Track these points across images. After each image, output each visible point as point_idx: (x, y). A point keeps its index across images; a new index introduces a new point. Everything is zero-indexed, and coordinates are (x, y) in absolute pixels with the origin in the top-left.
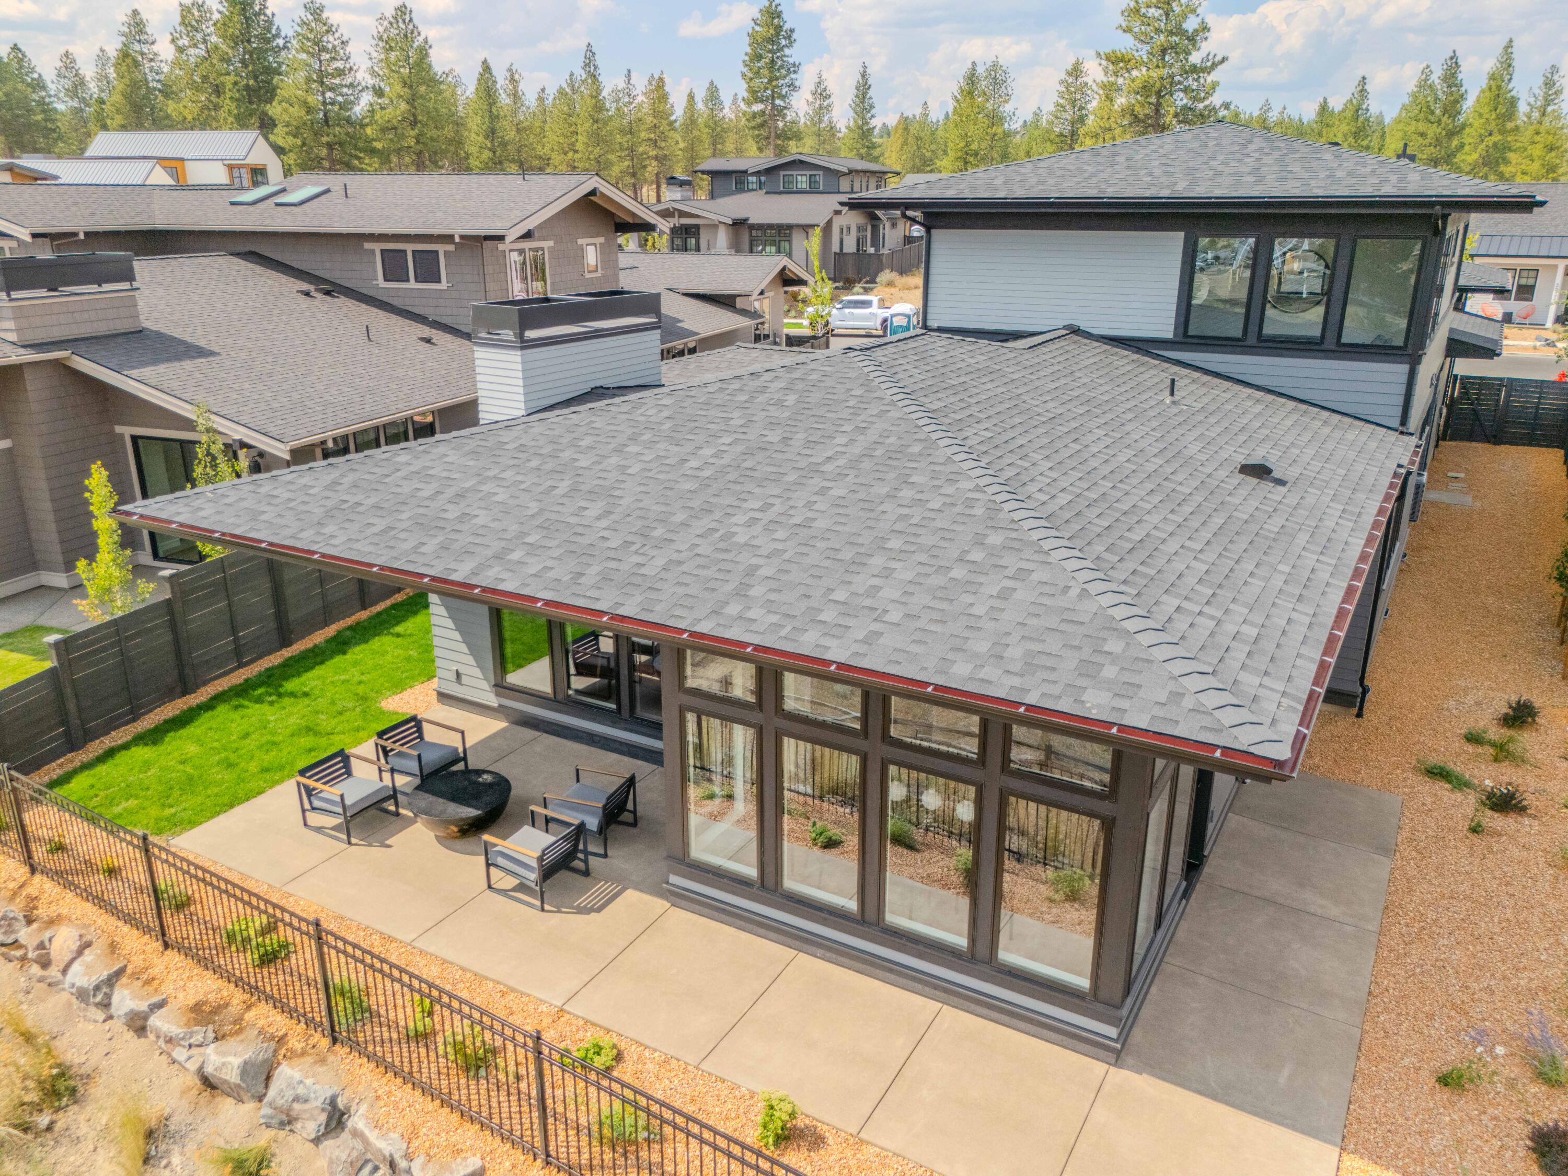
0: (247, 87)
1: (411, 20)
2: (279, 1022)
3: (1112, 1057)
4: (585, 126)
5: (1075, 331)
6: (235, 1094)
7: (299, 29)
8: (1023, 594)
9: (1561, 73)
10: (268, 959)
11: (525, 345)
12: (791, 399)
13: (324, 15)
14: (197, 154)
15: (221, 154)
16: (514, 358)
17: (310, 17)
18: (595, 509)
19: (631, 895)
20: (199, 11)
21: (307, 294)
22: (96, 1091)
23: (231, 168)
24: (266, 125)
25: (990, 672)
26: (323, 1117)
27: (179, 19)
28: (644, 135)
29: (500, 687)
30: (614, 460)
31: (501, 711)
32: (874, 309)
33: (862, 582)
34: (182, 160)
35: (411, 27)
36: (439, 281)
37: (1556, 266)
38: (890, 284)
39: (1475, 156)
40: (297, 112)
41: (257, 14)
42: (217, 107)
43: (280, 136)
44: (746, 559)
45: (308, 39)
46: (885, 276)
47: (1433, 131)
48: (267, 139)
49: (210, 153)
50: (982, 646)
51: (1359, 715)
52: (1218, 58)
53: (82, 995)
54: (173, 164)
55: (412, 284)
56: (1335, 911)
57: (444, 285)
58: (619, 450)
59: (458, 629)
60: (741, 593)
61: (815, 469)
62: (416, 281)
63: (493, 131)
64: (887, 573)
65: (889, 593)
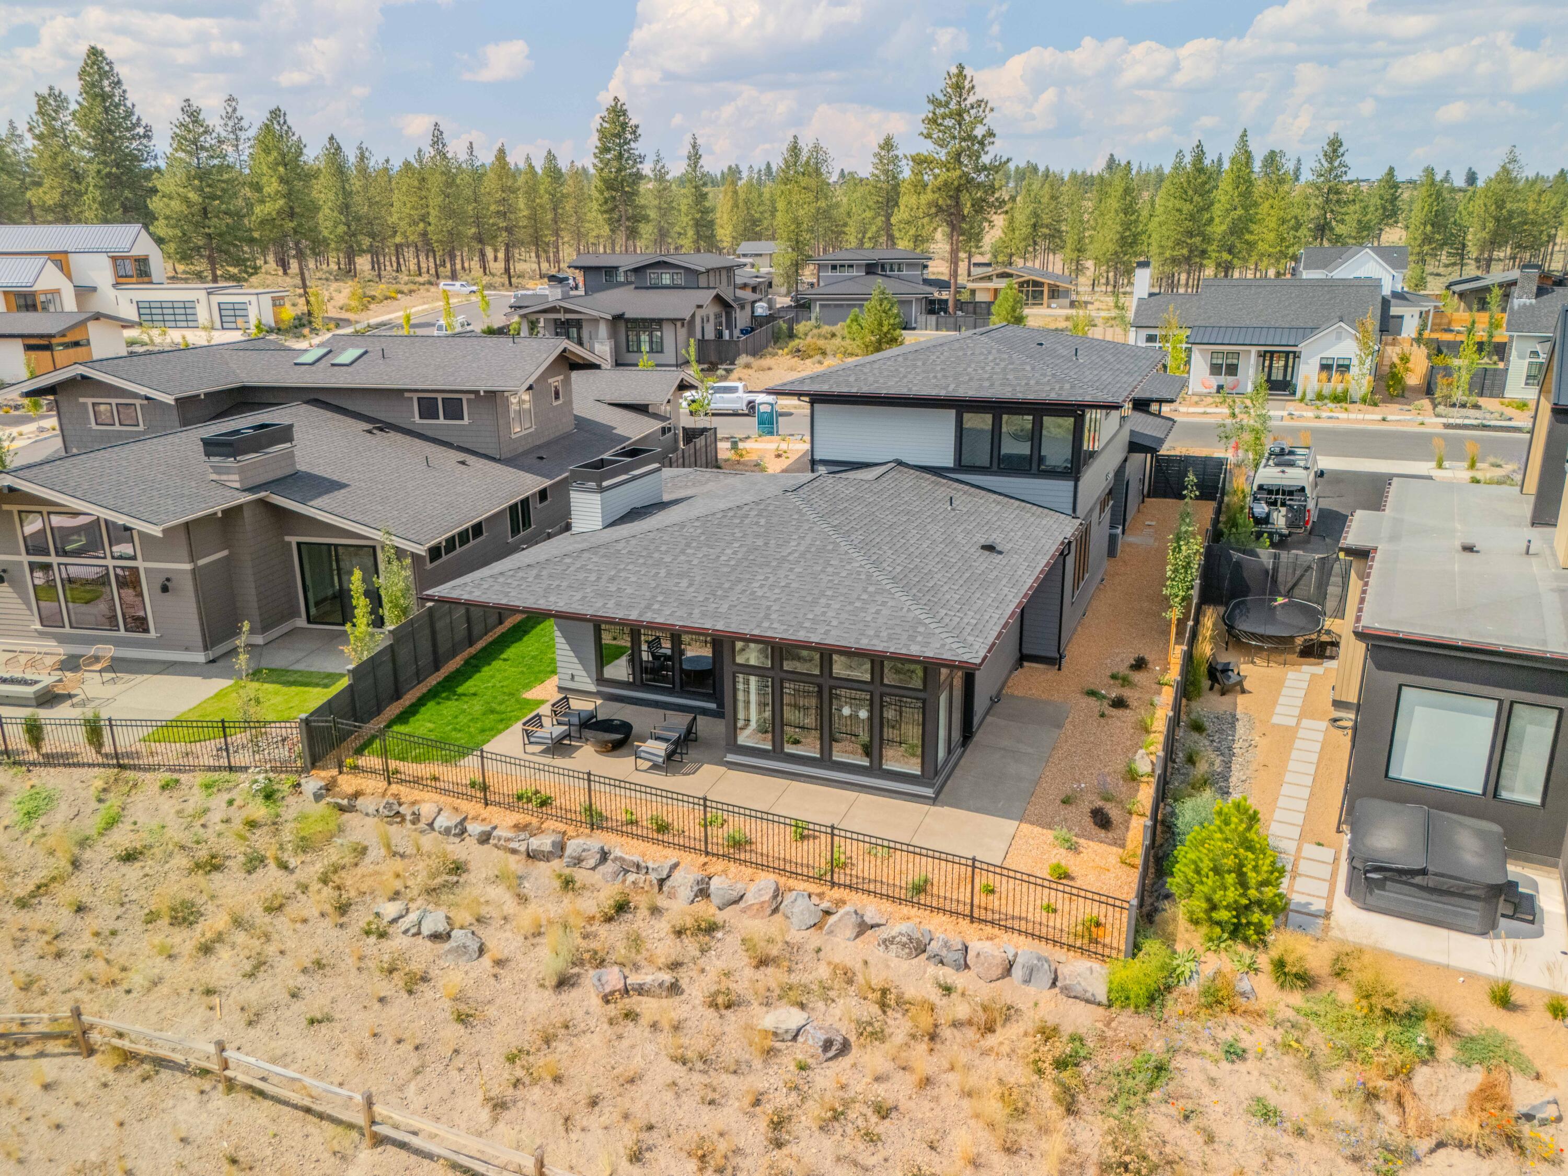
0: (109, 175)
1: (285, 122)
2: (561, 827)
3: (931, 802)
4: (435, 201)
5: (900, 463)
6: (546, 857)
7: (178, 131)
8: (885, 612)
9: (1287, 157)
10: (544, 803)
12: (763, 521)
13: (201, 117)
14: (81, 246)
15: (105, 246)
17: (187, 119)
18: (684, 583)
19: (706, 767)
20: (56, 101)
21: (370, 432)
22: (472, 866)
23: (114, 259)
24: (147, 218)
25: (875, 642)
26: (598, 856)
27: (36, 109)
28: (493, 208)
29: (601, 680)
30: (682, 558)
31: (599, 694)
32: (740, 393)
33: (818, 610)
34: (66, 252)
35: (285, 128)
36: (462, 418)
37: (1250, 351)
38: (748, 366)
39: (1224, 227)
40: (176, 205)
41: (117, 106)
42: (79, 194)
43: (160, 228)
44: (765, 603)
45: (186, 139)
46: (743, 359)
47: (1187, 207)
48: (147, 230)
49: (95, 245)
50: (872, 633)
51: (1059, 669)
52: (1004, 159)
53: (447, 831)
54: (58, 257)
56: (1030, 750)
58: (683, 552)
59: (572, 650)
60: (767, 617)
61: (784, 559)
62: (445, 418)
64: (828, 606)
65: (831, 614)
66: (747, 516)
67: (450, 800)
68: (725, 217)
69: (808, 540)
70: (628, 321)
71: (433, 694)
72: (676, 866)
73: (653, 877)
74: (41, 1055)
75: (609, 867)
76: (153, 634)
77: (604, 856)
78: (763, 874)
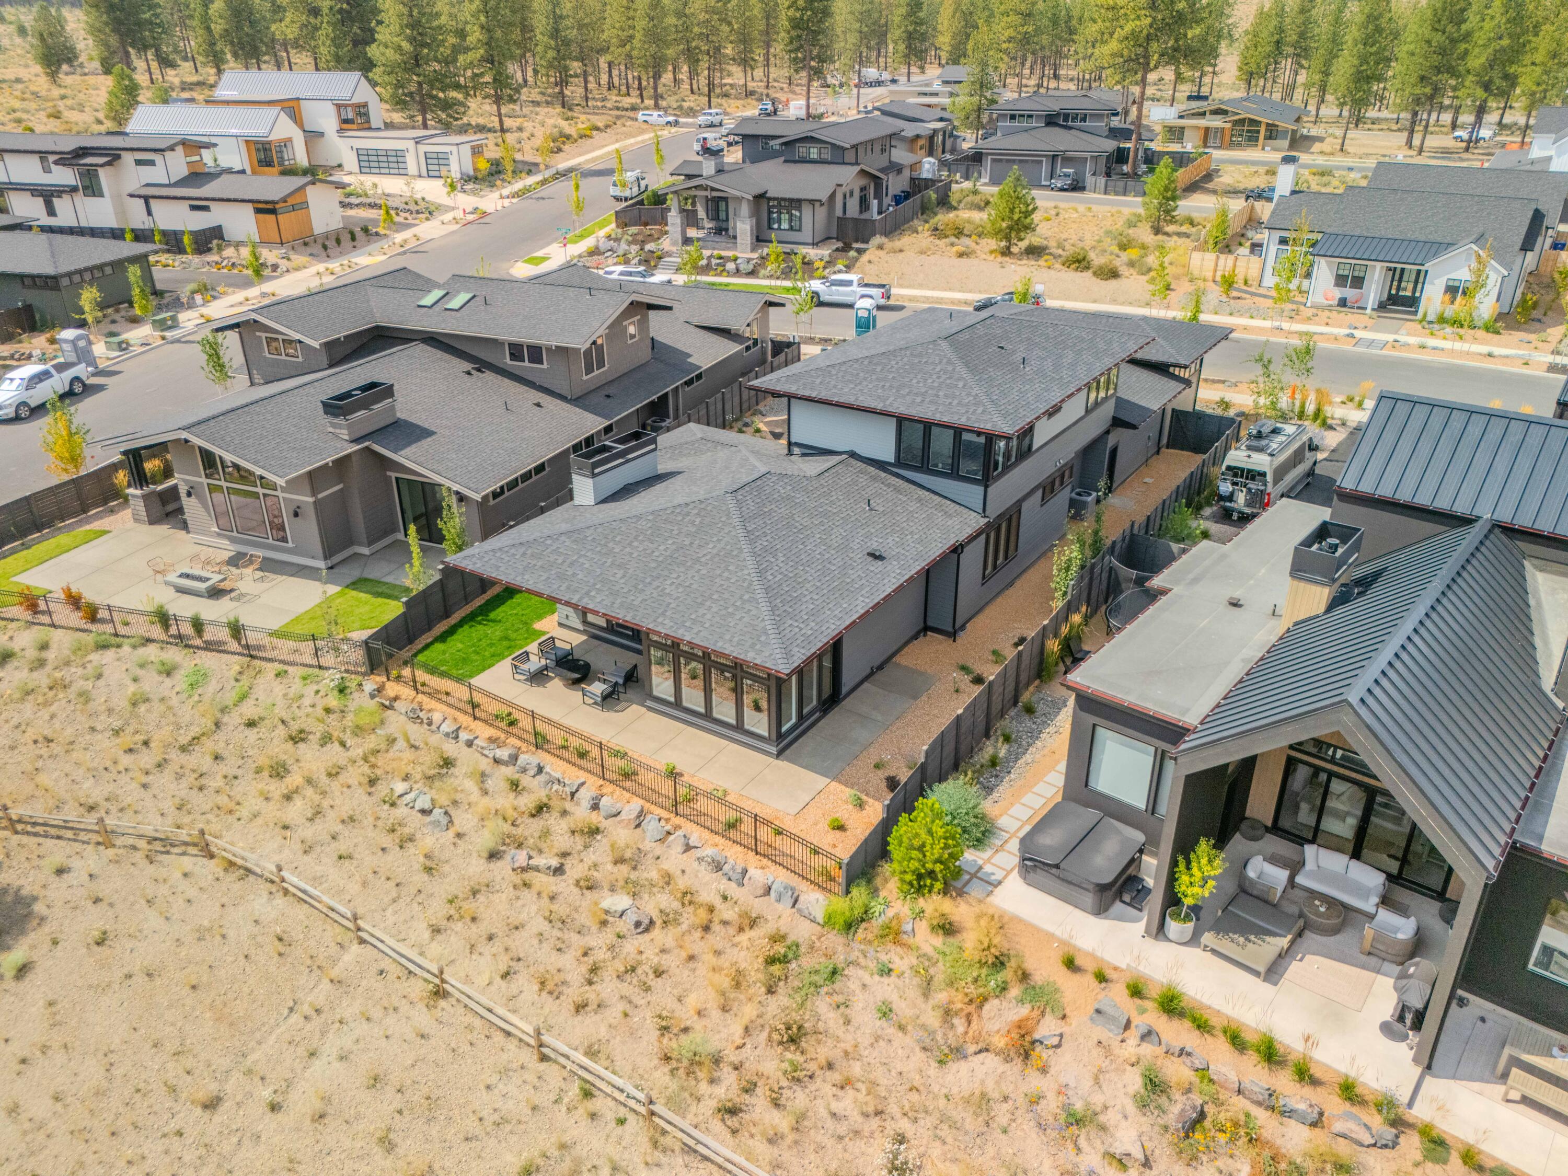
0: (341, 11)
2: (518, 743)
3: (775, 757)
4: (641, 23)
6: (506, 764)
8: (746, 619)
10: (512, 724)
11: (594, 476)
12: (698, 520)
14: (309, 94)
15: (330, 95)
16: (590, 481)
18: (620, 573)
19: (634, 706)
22: (458, 763)
23: (338, 106)
24: (367, 66)
25: (727, 646)
26: (537, 769)
28: (696, 30)
29: (585, 622)
30: (628, 550)
31: (584, 632)
32: (854, 288)
33: (701, 611)
34: (298, 99)
36: (541, 363)
38: (880, 247)
39: (1482, 60)
42: (316, 28)
43: (377, 73)
44: (668, 600)
46: (877, 240)
48: (367, 78)
49: (323, 94)
50: (727, 637)
51: (956, 640)
53: (447, 735)
54: (291, 104)
55: (527, 364)
57: (545, 366)
58: (630, 544)
60: (663, 614)
61: (698, 560)
62: (528, 361)
63: (557, 30)
64: (710, 608)
65: (709, 616)
66: (688, 514)
67: (453, 711)
68: (946, 23)
69: (722, 544)
70: (769, 199)
71: (470, 618)
72: (583, 784)
73: (568, 789)
74: (184, 854)
75: (542, 778)
76: (290, 545)
77: (540, 770)
78: (635, 799)
